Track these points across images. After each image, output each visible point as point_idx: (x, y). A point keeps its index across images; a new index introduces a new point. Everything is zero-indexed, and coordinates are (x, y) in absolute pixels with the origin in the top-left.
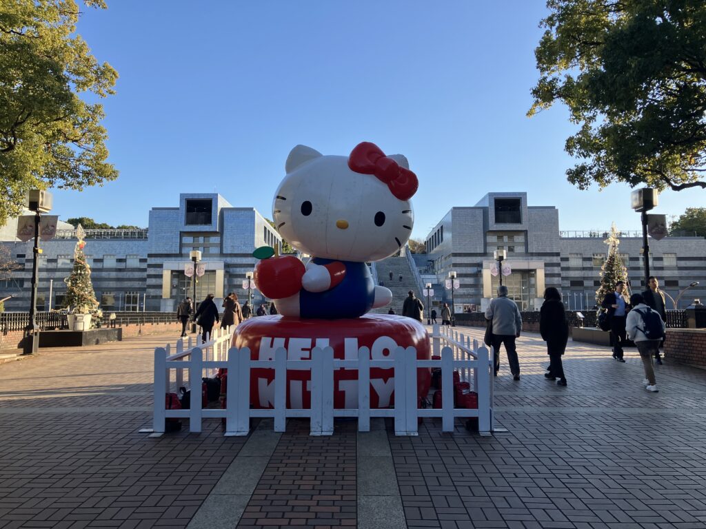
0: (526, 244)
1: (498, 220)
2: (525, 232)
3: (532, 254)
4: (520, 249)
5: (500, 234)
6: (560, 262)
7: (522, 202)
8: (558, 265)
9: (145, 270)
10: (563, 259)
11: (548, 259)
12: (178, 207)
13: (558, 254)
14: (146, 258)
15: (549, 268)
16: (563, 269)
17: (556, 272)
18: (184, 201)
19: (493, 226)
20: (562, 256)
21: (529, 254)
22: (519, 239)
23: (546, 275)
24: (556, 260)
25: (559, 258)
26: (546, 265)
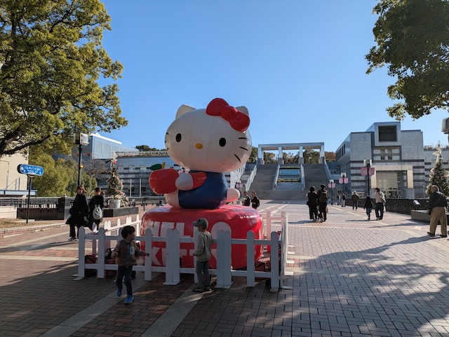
0: (400, 154)
1: (381, 140)
2: (399, 147)
3: (405, 161)
4: (396, 158)
5: (382, 148)
6: (424, 165)
7: (398, 128)
8: (423, 167)
10: (426, 164)
11: (416, 164)
13: (423, 160)
15: (415, 169)
16: (426, 170)
17: (422, 172)
19: (377, 143)
20: (425, 161)
21: (401, 161)
22: (396, 151)
23: (414, 174)
24: (421, 164)
25: (423, 163)
26: (414, 167)
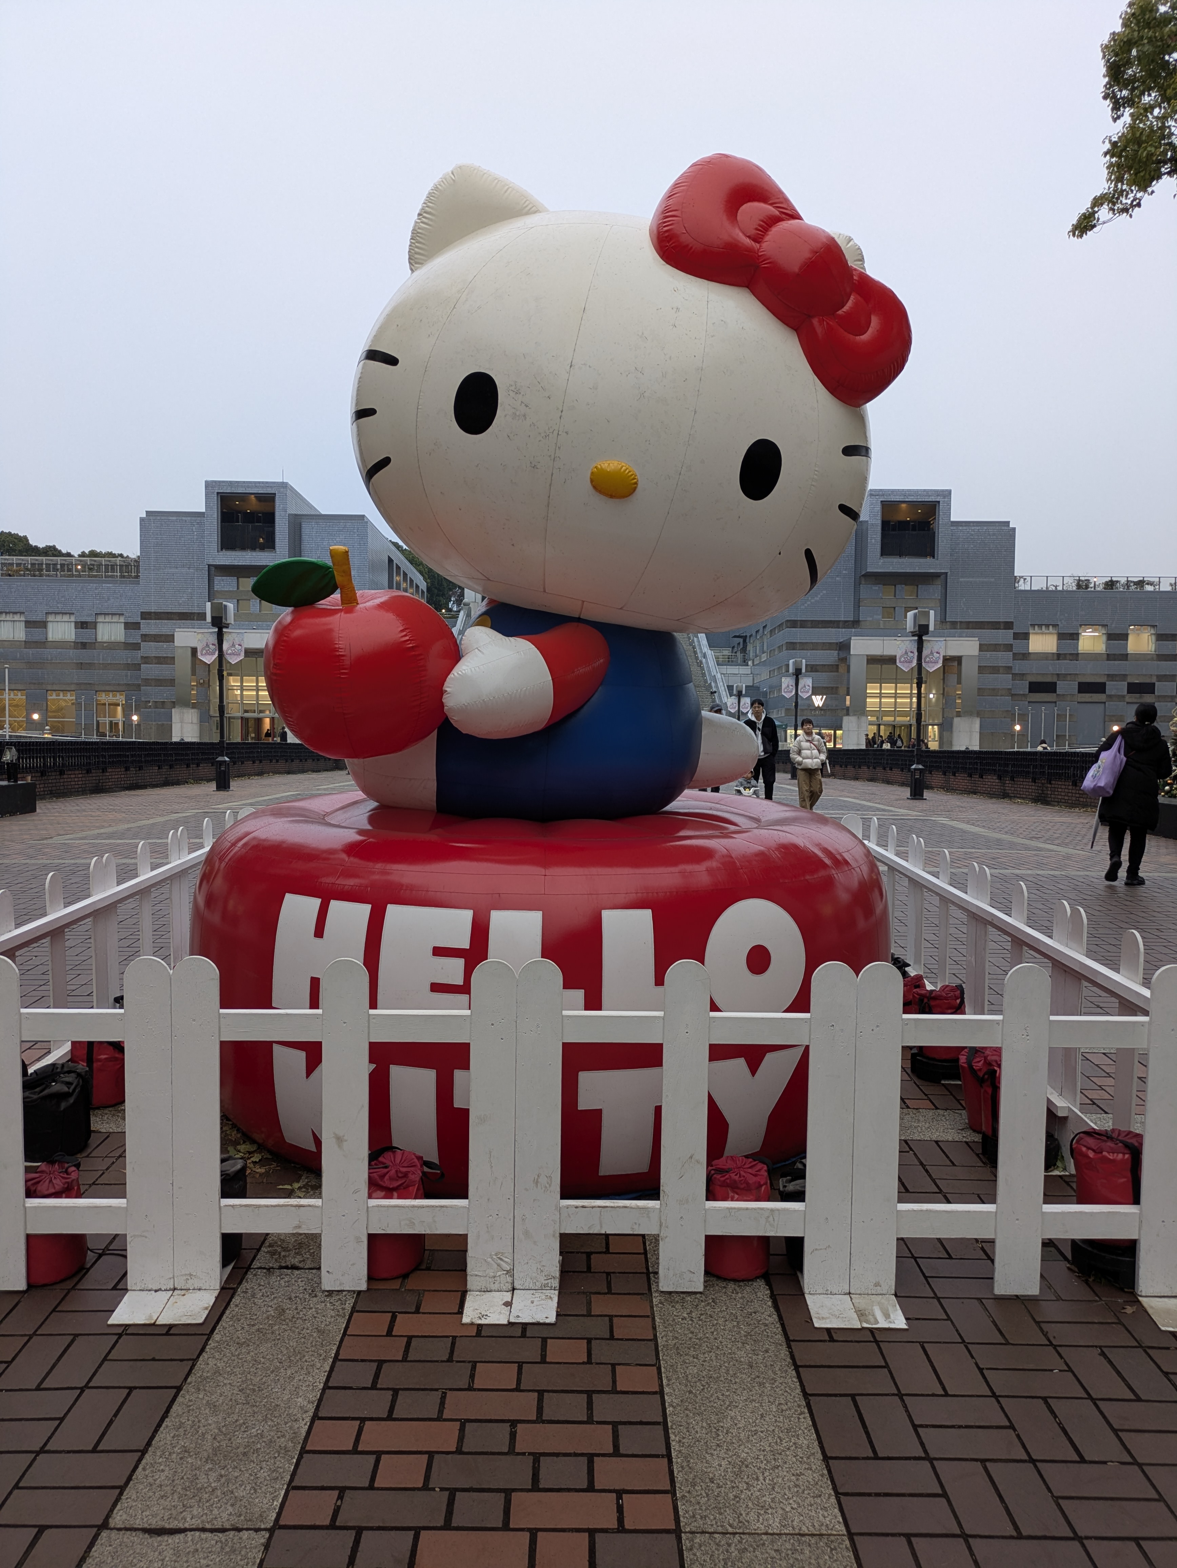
0: (942, 601)
1: (886, 551)
2: (943, 577)
3: (954, 625)
6: (1011, 641)
7: (941, 512)
8: (1009, 648)
9: (136, 647)
10: (1017, 635)
11: (989, 636)
12: (203, 510)
13: (1008, 625)
14: (138, 619)
15: (987, 654)
16: (1016, 656)
17: (1004, 663)
18: (215, 499)
19: (877, 562)
20: (1015, 629)
22: (934, 591)
23: (982, 670)
24: (1004, 636)
25: (1011, 633)
26: (983, 647)
